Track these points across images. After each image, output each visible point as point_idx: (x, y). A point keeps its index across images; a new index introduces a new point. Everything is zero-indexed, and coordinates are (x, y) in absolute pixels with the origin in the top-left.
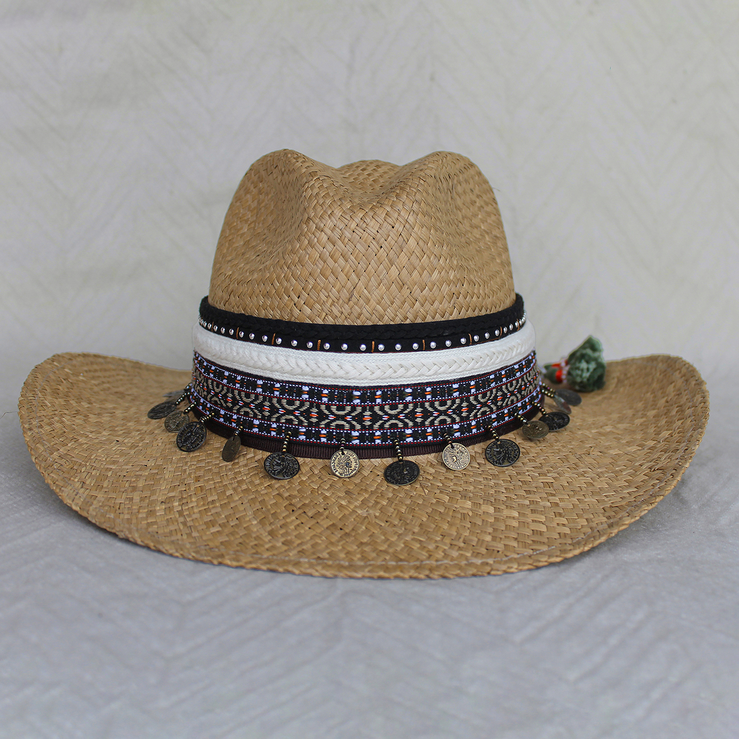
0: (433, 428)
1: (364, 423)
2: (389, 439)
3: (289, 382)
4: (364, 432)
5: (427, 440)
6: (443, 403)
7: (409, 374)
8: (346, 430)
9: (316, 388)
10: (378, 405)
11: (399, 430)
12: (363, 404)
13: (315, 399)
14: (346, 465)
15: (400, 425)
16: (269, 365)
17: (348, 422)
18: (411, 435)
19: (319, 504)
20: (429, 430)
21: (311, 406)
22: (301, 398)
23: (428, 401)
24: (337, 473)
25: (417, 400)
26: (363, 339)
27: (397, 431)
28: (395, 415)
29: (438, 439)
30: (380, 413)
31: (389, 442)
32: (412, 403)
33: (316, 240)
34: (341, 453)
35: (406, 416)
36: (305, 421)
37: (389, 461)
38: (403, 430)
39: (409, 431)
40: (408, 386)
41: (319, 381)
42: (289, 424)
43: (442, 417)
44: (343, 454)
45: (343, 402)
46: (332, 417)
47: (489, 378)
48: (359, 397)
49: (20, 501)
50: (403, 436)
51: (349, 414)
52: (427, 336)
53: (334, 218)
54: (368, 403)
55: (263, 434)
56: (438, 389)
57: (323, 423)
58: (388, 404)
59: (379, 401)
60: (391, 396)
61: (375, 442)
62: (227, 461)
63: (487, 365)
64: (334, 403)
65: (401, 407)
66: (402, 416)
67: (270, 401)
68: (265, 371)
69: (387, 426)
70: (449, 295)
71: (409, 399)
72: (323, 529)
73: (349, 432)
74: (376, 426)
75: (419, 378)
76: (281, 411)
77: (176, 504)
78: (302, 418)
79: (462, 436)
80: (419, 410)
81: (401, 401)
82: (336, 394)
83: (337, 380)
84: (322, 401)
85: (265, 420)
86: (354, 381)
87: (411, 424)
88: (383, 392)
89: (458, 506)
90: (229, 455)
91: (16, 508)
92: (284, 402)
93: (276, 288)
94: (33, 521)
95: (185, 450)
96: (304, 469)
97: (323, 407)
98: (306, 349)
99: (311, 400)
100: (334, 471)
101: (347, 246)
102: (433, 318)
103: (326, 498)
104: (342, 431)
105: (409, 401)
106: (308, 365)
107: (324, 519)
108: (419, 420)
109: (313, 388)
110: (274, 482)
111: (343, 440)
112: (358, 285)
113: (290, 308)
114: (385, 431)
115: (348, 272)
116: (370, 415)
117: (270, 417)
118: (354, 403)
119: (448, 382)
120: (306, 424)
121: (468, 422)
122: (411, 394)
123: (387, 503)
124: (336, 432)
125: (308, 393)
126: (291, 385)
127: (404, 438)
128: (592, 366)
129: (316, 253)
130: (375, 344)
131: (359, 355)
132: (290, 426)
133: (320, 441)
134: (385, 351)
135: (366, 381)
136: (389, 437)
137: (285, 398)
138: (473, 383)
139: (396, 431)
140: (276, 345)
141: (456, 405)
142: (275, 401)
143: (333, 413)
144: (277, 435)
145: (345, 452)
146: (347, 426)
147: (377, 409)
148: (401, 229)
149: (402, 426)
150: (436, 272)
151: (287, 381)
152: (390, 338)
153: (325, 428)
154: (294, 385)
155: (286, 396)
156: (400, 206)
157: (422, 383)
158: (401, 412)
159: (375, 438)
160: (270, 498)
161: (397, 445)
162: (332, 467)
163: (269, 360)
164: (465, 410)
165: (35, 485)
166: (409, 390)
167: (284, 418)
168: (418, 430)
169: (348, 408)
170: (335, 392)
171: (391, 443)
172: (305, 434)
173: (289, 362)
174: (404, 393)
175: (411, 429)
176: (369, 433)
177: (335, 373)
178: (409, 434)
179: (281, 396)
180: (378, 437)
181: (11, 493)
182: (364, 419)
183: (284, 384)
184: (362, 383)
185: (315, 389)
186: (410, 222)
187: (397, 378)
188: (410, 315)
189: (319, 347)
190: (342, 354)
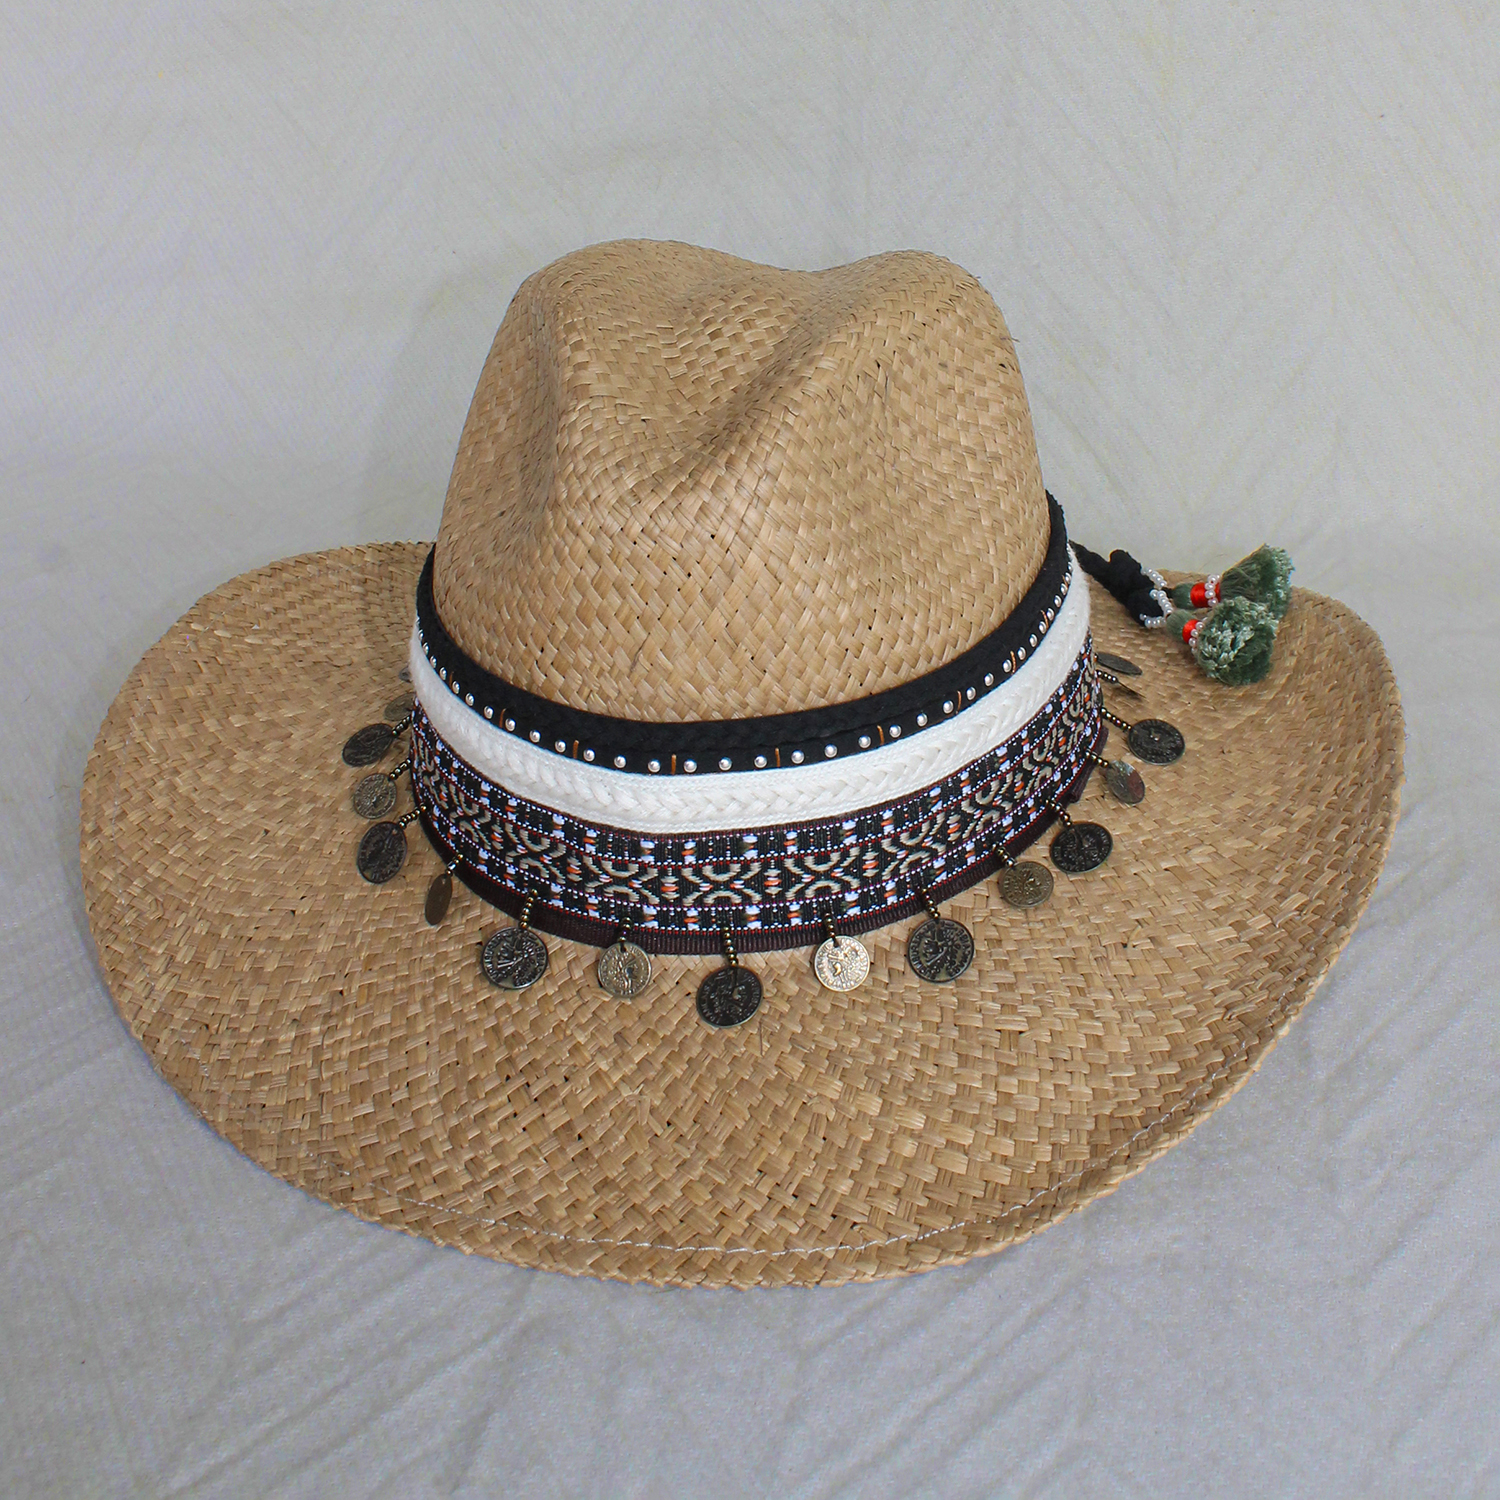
0: (801, 902)
2: (714, 923)
3: (531, 802)
5: (790, 924)
6: (822, 859)
7: (749, 811)
9: (576, 824)
10: (688, 866)
11: (734, 909)
12: (659, 863)
13: (575, 842)
15: (736, 899)
17: (635, 890)
18: (758, 917)
19: (559, 1065)
20: (795, 907)
21: (569, 853)
22: (552, 835)
23: (790, 857)
25: (769, 856)
26: (653, 750)
27: (730, 910)
28: (724, 882)
29: (813, 922)
30: (694, 880)
33: (567, 549)
34: (619, 948)
35: (747, 884)
36: (561, 876)
37: (715, 961)
38: (741, 908)
39: (753, 910)
41: (580, 812)
42: (535, 875)
43: (821, 884)
44: (624, 950)
45: (623, 857)
46: (605, 879)
47: (929, 795)
48: (653, 852)
50: (741, 918)
52: (783, 743)
53: (600, 512)
54: (669, 863)
55: (494, 878)
56: (812, 834)
57: (591, 885)
58: (709, 864)
59: (690, 859)
60: (715, 849)
61: (687, 927)
62: (432, 924)
63: (922, 776)
64: (607, 856)
65: (735, 868)
66: (738, 884)
67: (503, 826)
69: (708, 900)
70: (835, 655)
72: (546, 1136)
73: (638, 906)
74: (688, 900)
75: (770, 818)
76: (521, 849)
77: (316, 1029)
78: (554, 870)
79: (865, 912)
80: (773, 873)
81: (735, 858)
82: (610, 840)
83: (611, 819)
84: (585, 849)
85: (496, 856)
86: (640, 824)
87: (756, 897)
88: (698, 843)
89: (815, 1093)
90: (437, 908)
92: (524, 834)
93: (506, 622)
95: (369, 877)
96: (558, 966)
97: (588, 860)
98: (555, 750)
99: (568, 842)
100: (605, 985)
101: (623, 569)
102: (802, 701)
103: (576, 1049)
104: (625, 904)
105: (753, 857)
106: (557, 781)
107: (555, 1108)
108: (773, 891)
109: (571, 822)
110: (495, 992)
111: (628, 920)
112: (646, 643)
113: (529, 667)
114: (707, 909)
115: (627, 618)
117: (503, 853)
118: (643, 861)
119: (832, 819)
120: (562, 882)
121: (878, 886)
122: (756, 846)
123: (685, 1072)
124: (615, 903)
125: (563, 829)
126: (534, 808)
127: (743, 922)
128: (1246, 634)
129: (567, 576)
130: (677, 759)
131: (647, 778)
132: (537, 879)
133: (588, 914)
134: (699, 772)
135: (663, 826)
136: (714, 919)
137: (526, 829)
138: (887, 815)
139: (727, 909)
140: (506, 729)
141: (849, 860)
142: (509, 828)
143: (606, 873)
144: (515, 888)
145: (627, 947)
146: (634, 896)
148: (730, 537)
149: (739, 901)
150: (807, 615)
151: (527, 799)
152: (708, 750)
153: (596, 894)
154: (539, 810)
155: (527, 826)
156: (730, 491)
157: (778, 825)
158: (736, 877)
159: (687, 920)
160: (478, 1036)
162: (601, 977)
164: (871, 864)
166: (751, 839)
167: (525, 861)
169: (634, 867)
170: (608, 836)
172: (562, 897)
173: (527, 767)
174: (740, 843)
175: (756, 905)
176: (675, 911)
177: (605, 807)
178: (753, 915)
179: (519, 823)
182: (664, 889)
183: (523, 804)
184: (657, 828)
185: (574, 825)
186: (748, 523)
187: (725, 820)
188: (751, 700)
189: (576, 754)
190: (617, 774)
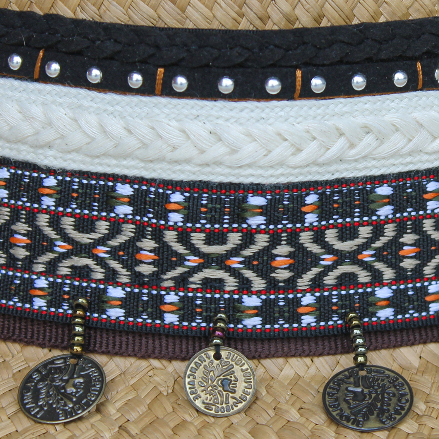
1: (273, 275)
2: (335, 312)
3: (81, 174)
4: (272, 297)
7: (387, 148)
8: (229, 292)
9: (153, 189)
10: (308, 229)
11: (360, 291)
12: (271, 227)
13: (151, 215)
14: (223, 386)
15: (363, 277)
16: (27, 129)
17: (234, 273)
18: (390, 302)
20: (434, 287)
21: (140, 234)
22: (113, 215)
23: (429, 216)
24: (198, 403)
25: (405, 214)
26: (273, 65)
27: (356, 293)
28: (349, 253)
30: (315, 249)
31: (335, 322)
32: (392, 221)
34: (212, 353)
35: (379, 255)
36: (124, 271)
38: (369, 290)
39: (384, 293)
40: (382, 179)
41: (159, 171)
42: (81, 279)
44: (218, 357)
45: (222, 223)
46: (193, 261)
48: (263, 211)
51: (235, 252)
52: (427, 53)
54: (285, 225)
55: (11, 303)
57: (171, 275)
58: (333, 226)
59: (311, 218)
60: (342, 205)
61: (299, 322)
64: (198, 225)
65: (365, 232)
66: (367, 256)
67: (31, 220)
68: (16, 146)
69: (330, 279)
71: (385, 211)
73: (236, 296)
74: (304, 282)
75: (408, 159)
76: (61, 247)
78: (114, 264)
80: (408, 238)
81: (366, 219)
82: (204, 202)
83: (179, 167)
84: (167, 221)
85: (16, 269)
86: (249, 171)
87: (388, 274)
88: (322, 196)
92: (68, 223)
97: (170, 236)
98: (125, 89)
99: (138, 218)
100: (192, 397)
104: (217, 296)
105: (387, 217)
106: (129, 131)
108: (408, 264)
109: (144, 188)
111: (221, 319)
114: (326, 294)
116: (290, 255)
117: (29, 262)
118: (249, 226)
120: (125, 280)
122: (390, 200)
124: (203, 298)
125: (132, 201)
126: (85, 182)
127: (371, 309)
130: (302, 77)
131: (262, 104)
132: (85, 284)
133: (163, 320)
134: (328, 94)
135: (280, 171)
136: (334, 308)
137: (71, 215)
139: (352, 292)
140: (44, 79)
142: (43, 220)
143: (195, 251)
144: (49, 307)
145: (224, 353)
146: (231, 283)
147: (305, 238)
149: (367, 280)
151: (75, 172)
152: (340, 62)
153: (175, 289)
154: (94, 182)
155: (73, 209)
157: (417, 172)
158: (365, 246)
159: (301, 310)
161: (357, 327)
162: (188, 386)
163: (28, 117)
166: (384, 190)
167: (67, 263)
168: (406, 289)
169: (234, 239)
170: (200, 198)
171: (339, 322)
172: (124, 303)
173: (83, 123)
174: (372, 197)
175: (389, 285)
176: (286, 299)
177: (202, 152)
178: (385, 299)
179: (61, 209)
180: (309, 309)
182: (274, 264)
183: (68, 179)
184: (272, 176)
185: (148, 192)
187: (356, 161)
189: (158, 87)
190: (220, 103)
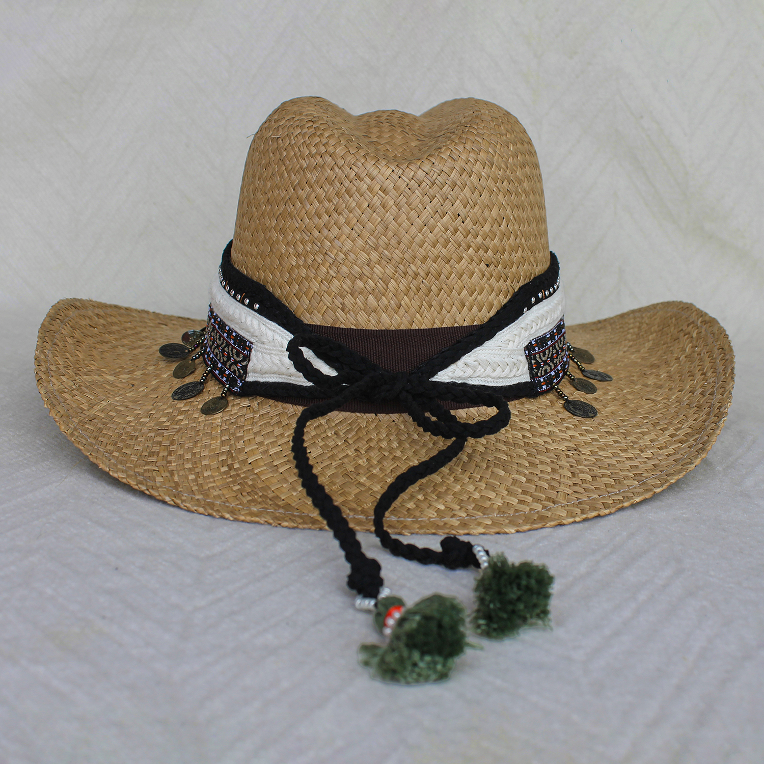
49: (30, 457)
91: (26, 464)
94: (44, 477)
165: (45, 441)
181: (21, 450)
